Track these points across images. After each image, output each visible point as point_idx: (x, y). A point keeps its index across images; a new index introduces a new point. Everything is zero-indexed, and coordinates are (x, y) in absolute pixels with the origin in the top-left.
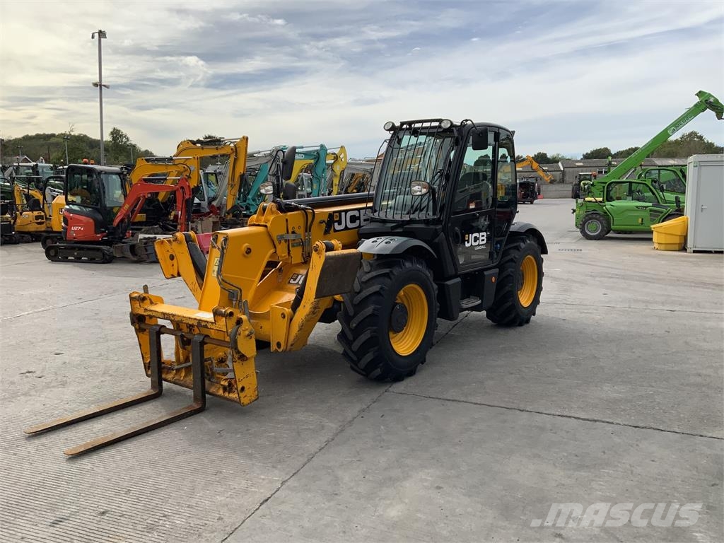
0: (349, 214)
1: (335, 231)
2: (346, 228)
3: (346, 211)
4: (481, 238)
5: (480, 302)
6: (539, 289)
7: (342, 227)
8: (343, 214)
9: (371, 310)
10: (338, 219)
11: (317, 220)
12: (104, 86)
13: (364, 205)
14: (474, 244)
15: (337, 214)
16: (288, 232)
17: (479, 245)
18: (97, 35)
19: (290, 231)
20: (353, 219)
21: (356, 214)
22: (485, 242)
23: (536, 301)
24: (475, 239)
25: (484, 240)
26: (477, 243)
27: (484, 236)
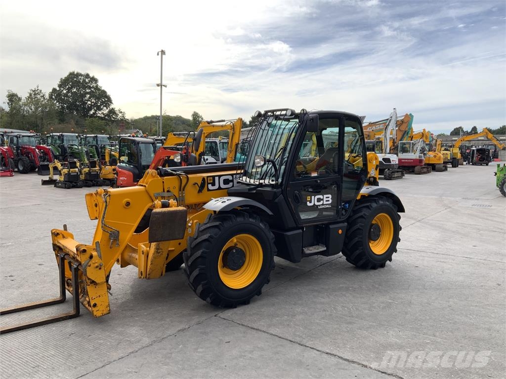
0: (222, 179)
1: (209, 190)
2: (220, 188)
3: (220, 176)
4: (325, 199)
5: (325, 249)
6: (396, 239)
7: (216, 187)
8: (217, 178)
9: (200, 253)
10: (212, 182)
11: (191, 182)
12: (164, 86)
13: (235, 172)
14: (317, 203)
15: (211, 178)
16: (164, 191)
17: (323, 205)
18: (160, 53)
19: (166, 190)
20: (226, 182)
21: (230, 178)
22: (330, 202)
23: (393, 249)
24: (319, 200)
25: (329, 201)
26: (321, 203)
27: (329, 197)
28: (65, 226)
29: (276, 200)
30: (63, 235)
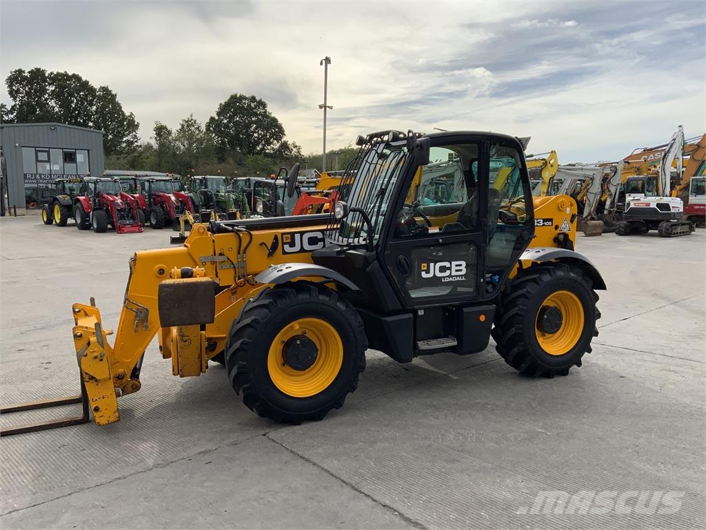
1: (285, 253)
2: (302, 250)
3: (302, 233)
4: (454, 268)
5: (455, 343)
7: (297, 248)
10: (289, 241)
11: (256, 242)
12: (329, 107)
15: (289, 236)
16: (215, 254)
17: (450, 276)
18: (324, 61)
19: (217, 253)
20: (313, 241)
21: (320, 235)
22: (464, 272)
24: (443, 269)
25: (461, 270)
26: (448, 273)
27: (461, 265)
28: (92, 300)
29: (368, 269)
30: (85, 312)
